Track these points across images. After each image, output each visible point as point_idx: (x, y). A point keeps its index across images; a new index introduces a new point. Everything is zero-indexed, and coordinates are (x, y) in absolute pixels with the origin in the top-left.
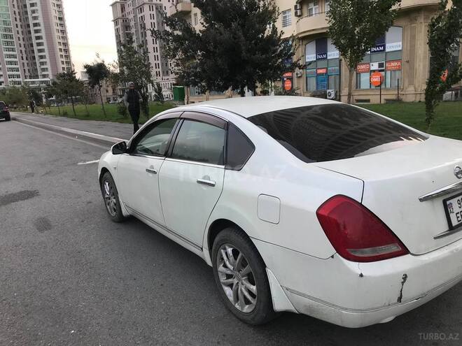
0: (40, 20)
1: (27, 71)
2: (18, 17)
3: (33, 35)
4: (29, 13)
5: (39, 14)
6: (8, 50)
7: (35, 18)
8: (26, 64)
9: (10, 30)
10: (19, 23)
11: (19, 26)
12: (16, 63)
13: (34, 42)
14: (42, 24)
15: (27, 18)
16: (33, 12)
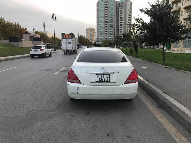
0: (123, 16)
1: (115, 35)
2: (116, 15)
3: (120, 21)
4: (120, 13)
5: (123, 14)
6: (111, 27)
7: (121, 15)
8: (115, 32)
9: (112, 20)
10: (116, 17)
11: (116, 19)
12: (112, 32)
13: (120, 24)
14: (123, 18)
15: (119, 16)
16: (121, 13)
